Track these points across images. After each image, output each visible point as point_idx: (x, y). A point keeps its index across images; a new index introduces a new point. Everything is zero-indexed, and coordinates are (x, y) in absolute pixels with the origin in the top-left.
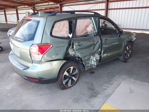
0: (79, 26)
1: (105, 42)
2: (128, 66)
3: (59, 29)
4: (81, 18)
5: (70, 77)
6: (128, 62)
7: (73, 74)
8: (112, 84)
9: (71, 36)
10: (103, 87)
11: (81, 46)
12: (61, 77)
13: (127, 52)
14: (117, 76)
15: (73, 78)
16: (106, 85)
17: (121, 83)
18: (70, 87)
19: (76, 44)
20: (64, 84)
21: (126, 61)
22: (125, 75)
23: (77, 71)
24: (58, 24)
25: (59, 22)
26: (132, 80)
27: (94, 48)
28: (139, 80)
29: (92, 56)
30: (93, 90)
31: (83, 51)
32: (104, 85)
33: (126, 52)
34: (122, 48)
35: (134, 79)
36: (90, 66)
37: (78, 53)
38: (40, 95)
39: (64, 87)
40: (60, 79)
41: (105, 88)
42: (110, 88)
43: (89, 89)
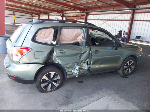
0: (67, 35)
1: (95, 53)
2: (124, 81)
3: (45, 35)
4: (69, 27)
5: (50, 82)
6: (127, 78)
7: (55, 79)
8: (92, 96)
9: (54, 43)
10: (81, 98)
11: (64, 53)
12: (39, 80)
13: (128, 67)
14: (103, 90)
15: (54, 83)
16: (85, 96)
17: (102, 98)
18: (49, 92)
19: (57, 51)
20: (43, 88)
21: (126, 76)
22: (113, 91)
23: (59, 77)
24: (44, 31)
25: (45, 30)
26: (117, 97)
27: (81, 58)
28: (124, 99)
29: (76, 65)
30: (69, 98)
31: (65, 59)
32: (84, 96)
33: (125, 67)
34: (120, 62)
35: (120, 97)
36: (71, 75)
37: (58, 60)
38: (20, 93)
39: (42, 90)
40: (38, 82)
41: (83, 99)
42: (87, 100)
43: (65, 97)
